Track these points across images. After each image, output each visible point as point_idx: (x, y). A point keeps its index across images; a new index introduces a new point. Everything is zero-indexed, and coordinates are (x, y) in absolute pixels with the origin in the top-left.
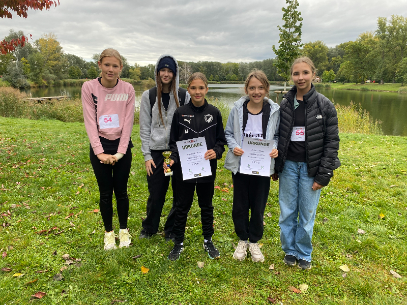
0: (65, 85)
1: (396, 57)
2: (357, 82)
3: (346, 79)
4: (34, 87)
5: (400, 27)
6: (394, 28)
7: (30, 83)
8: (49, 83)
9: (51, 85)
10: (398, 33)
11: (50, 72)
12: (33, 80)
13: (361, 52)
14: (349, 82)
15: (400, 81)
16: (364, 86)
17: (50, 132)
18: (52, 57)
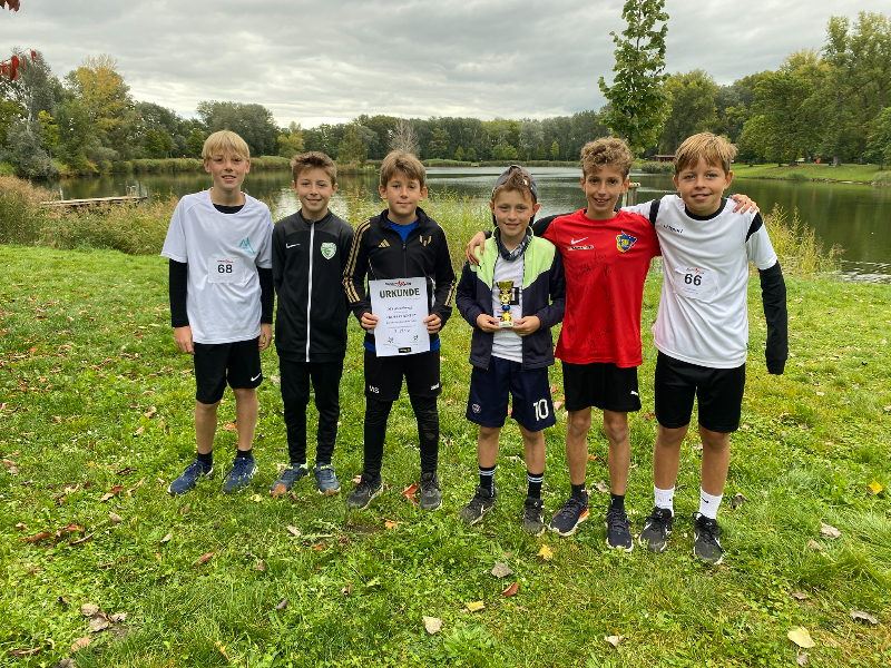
0: (137, 171)
1: (869, 106)
2: (780, 162)
3: (756, 156)
4: (68, 177)
5: (879, 39)
6: (865, 41)
7: (58, 166)
8: (100, 167)
9: (106, 172)
10: (872, 51)
11: (103, 141)
12: (65, 161)
13: (790, 95)
14: (763, 161)
15: (877, 159)
16: (797, 171)
17: (93, 280)
18: (105, 109)
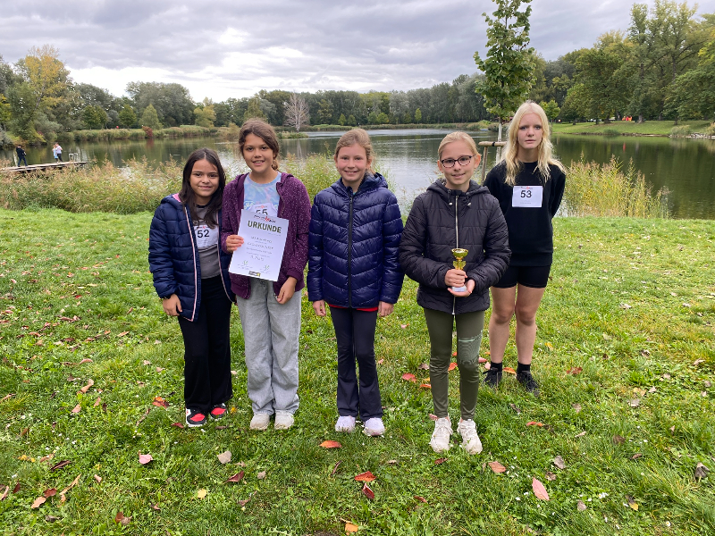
0: (78, 140)
1: (665, 75)
2: (597, 120)
3: (577, 116)
5: (671, 21)
6: (660, 23)
7: (12, 138)
8: (47, 138)
10: (666, 31)
11: (49, 117)
12: (18, 133)
13: (603, 68)
14: (583, 120)
15: (672, 116)
16: (610, 127)
18: (50, 90)
